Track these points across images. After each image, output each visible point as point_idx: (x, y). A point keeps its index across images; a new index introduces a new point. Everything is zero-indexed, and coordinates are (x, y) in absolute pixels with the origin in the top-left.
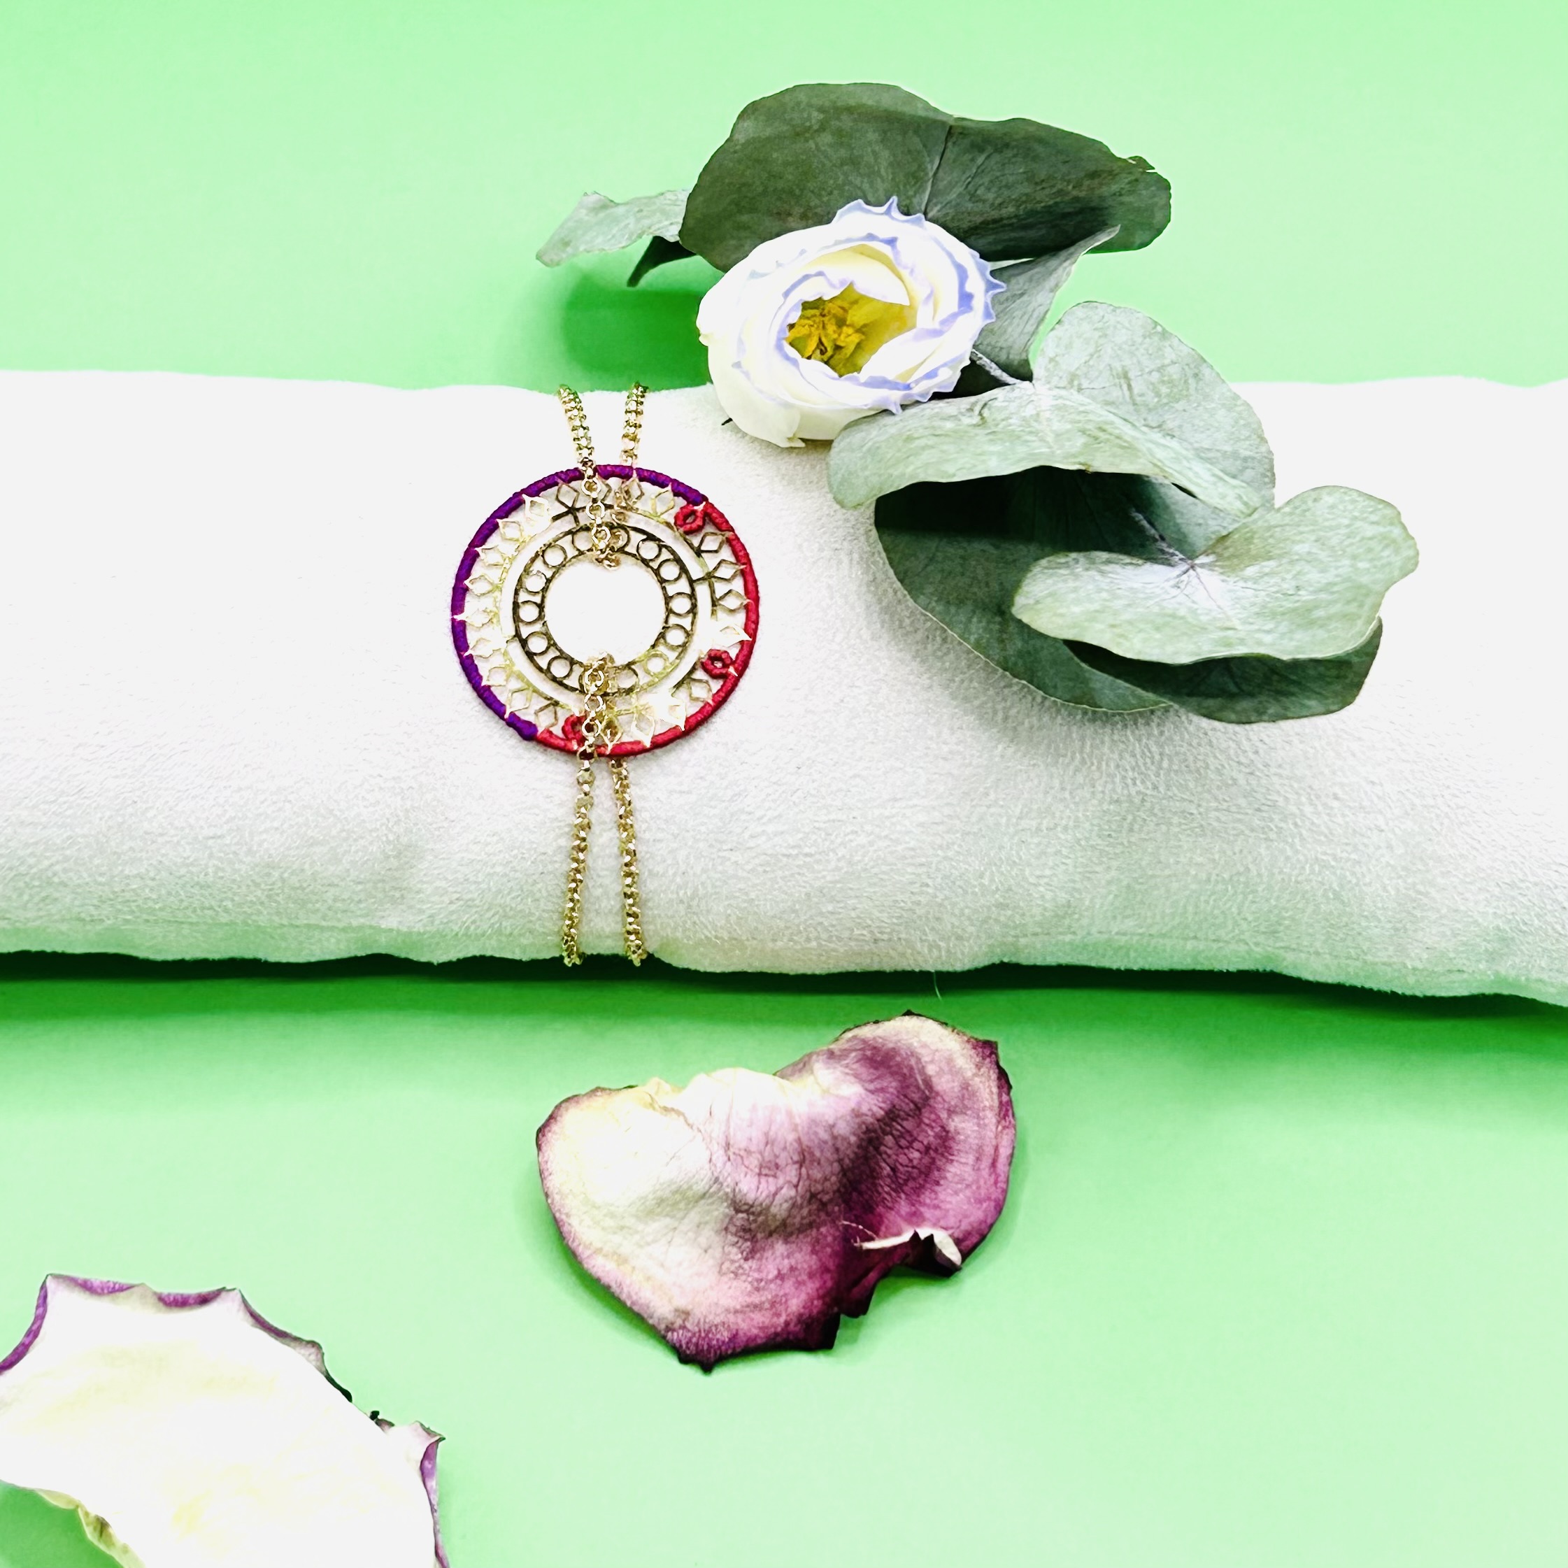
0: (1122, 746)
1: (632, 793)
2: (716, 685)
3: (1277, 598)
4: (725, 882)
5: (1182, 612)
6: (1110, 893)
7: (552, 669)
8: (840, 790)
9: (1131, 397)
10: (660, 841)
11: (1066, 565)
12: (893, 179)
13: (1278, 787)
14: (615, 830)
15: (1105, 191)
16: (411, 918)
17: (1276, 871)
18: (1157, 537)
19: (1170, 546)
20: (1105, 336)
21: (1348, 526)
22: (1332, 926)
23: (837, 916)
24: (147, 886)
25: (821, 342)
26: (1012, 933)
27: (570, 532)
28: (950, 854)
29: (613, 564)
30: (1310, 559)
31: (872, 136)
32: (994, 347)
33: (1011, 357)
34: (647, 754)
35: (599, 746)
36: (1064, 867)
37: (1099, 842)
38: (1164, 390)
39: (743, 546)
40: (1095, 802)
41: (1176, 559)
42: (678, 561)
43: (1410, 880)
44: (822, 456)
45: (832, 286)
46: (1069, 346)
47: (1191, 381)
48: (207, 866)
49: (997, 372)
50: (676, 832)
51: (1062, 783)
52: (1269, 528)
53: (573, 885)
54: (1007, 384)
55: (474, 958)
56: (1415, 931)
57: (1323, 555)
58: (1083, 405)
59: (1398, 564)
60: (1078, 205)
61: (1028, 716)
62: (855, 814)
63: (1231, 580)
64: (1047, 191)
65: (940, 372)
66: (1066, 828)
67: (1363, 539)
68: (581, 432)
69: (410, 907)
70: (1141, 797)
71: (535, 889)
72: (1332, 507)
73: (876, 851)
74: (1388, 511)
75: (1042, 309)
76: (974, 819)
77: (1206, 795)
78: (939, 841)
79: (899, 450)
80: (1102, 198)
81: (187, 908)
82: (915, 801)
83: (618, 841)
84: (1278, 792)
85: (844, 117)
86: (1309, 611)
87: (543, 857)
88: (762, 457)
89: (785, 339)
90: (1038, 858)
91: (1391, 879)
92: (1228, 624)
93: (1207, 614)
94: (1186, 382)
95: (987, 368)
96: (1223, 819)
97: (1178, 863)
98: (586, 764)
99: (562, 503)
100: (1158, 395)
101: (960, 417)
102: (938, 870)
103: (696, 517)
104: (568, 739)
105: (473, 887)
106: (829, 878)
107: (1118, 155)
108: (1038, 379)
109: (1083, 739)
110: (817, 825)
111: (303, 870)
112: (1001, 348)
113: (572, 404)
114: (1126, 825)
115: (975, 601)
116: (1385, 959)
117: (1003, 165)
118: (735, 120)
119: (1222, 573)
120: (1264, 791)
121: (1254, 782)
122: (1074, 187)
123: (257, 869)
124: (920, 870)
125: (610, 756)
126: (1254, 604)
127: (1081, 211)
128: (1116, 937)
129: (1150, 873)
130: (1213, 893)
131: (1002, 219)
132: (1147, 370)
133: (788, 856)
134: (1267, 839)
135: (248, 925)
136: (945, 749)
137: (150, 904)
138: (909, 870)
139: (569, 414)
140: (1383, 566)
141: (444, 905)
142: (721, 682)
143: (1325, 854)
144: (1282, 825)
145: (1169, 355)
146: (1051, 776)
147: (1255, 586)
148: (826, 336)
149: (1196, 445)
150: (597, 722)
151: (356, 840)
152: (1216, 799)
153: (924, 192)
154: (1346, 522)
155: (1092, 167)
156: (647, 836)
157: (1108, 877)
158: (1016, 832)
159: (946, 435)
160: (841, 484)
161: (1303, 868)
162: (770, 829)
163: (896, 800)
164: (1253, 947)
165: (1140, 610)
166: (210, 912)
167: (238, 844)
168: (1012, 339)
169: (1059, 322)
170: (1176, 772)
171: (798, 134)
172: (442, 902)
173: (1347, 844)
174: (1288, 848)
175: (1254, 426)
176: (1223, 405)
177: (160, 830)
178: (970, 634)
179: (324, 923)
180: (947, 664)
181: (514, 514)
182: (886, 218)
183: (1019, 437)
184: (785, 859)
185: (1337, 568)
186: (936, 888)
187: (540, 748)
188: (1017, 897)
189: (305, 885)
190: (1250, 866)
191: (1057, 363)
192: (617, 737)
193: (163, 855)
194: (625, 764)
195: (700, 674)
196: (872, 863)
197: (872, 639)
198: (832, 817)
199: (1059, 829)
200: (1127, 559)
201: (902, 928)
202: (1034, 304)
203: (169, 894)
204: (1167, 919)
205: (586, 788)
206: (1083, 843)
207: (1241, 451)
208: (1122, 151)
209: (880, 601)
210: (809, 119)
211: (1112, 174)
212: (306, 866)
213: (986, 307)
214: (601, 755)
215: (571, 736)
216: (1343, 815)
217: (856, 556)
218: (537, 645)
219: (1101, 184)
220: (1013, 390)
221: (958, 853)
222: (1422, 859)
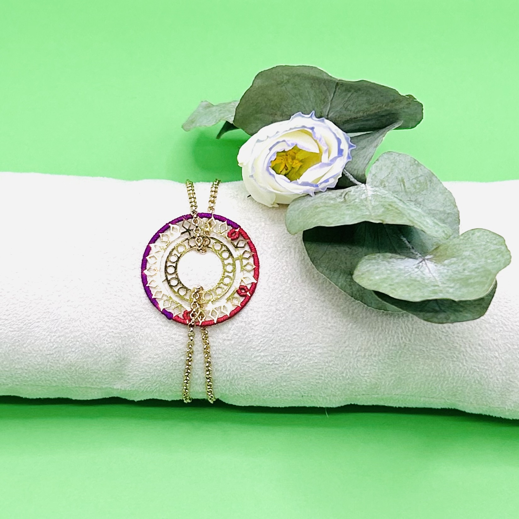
0: (397, 325)
1: (210, 340)
2: (242, 299)
3: (456, 274)
4: (245, 374)
5: (419, 279)
6: (392, 380)
7: (180, 292)
8: (289, 340)
9: (405, 189)
10: (220, 358)
11: (375, 259)
12: (315, 102)
13: (457, 341)
14: (203, 354)
15: (397, 107)
16: (125, 385)
17: (456, 373)
18: (411, 247)
19: (415, 251)
20: (395, 165)
21: (485, 245)
22: (477, 393)
23: (287, 387)
24: (24, 372)
25: (286, 166)
26: (355, 394)
27: (187, 239)
28: (331, 365)
29: (204, 251)
30: (469, 258)
31: (308, 85)
32: (352, 169)
33: (359, 173)
34: (215, 325)
35: (197, 322)
36: (374, 370)
37: (388, 361)
38: (418, 186)
39: (253, 245)
40: (386, 346)
41: (417, 256)
42: (229, 250)
43: (507, 377)
44: (285, 210)
45: (289, 145)
46: (381, 169)
47: (428, 183)
48: (47, 365)
49: (352, 179)
50: (226, 355)
51: (374, 338)
52: (454, 245)
53: (187, 374)
54: (356, 185)
55: (150, 400)
56: (509, 395)
57: (474, 256)
58: (384, 194)
59: (503, 261)
60: (388, 112)
61: (361, 313)
62: (295, 349)
63: (439, 265)
64: (375, 107)
65: (330, 180)
66: (375, 356)
67: (490, 251)
68: (193, 200)
69: (125, 381)
70: (404, 344)
71: (172, 375)
72: (479, 237)
73: (302, 363)
74: (501, 239)
75: (371, 155)
76: (340, 352)
77: (430, 344)
78: (326, 360)
79: (312, 212)
80: (396, 110)
81: (39, 380)
82: (317, 345)
83: (204, 358)
84: (457, 343)
85: (297, 77)
86: (467, 279)
87: (175, 363)
88: (262, 210)
89: (270, 167)
90: (364, 366)
91: (500, 376)
92: (436, 284)
93: (428, 279)
94: (426, 183)
95: (349, 178)
96: (436, 352)
97: (418, 369)
98: (192, 329)
99: (185, 228)
100: (415, 188)
101: (336, 198)
102: (326, 371)
103: (236, 234)
104: (185, 319)
105: (148, 374)
106: (284, 373)
107: (402, 94)
108: (368, 183)
109: (382, 322)
110: (280, 353)
111: (83, 367)
112: (355, 170)
113: (190, 188)
114: (398, 355)
115: (341, 270)
116: (497, 406)
117: (358, 97)
118: (254, 79)
119: (435, 263)
120: (452, 342)
121: (448, 339)
122: (385, 106)
123: (66, 366)
124: (319, 371)
125: (201, 326)
126: (446, 276)
127: (388, 114)
128: (395, 396)
129: (407, 372)
130: (431, 380)
131: (357, 118)
132: (411, 179)
133: (269, 364)
134: (453, 361)
135: (63, 386)
136: (329, 325)
137: (26, 379)
138: (315, 370)
139: (189, 192)
140: (497, 262)
141: (137, 381)
142: (244, 298)
143: (475, 366)
144: (459, 355)
145: (420, 173)
146: (370, 336)
147: (448, 268)
148: (288, 163)
149: (429, 208)
150: (196, 313)
151: (104, 356)
152: (434, 346)
153: (327, 107)
154: (484, 243)
155: (392, 98)
156: (215, 356)
157: (391, 374)
158: (356, 357)
159: (330, 206)
160: (290, 224)
161: (466, 371)
162: (262, 354)
163: (310, 344)
164: (447, 400)
165: (402, 278)
166: (49, 382)
167: (59, 357)
168: (358, 167)
169: (378, 160)
170: (418, 335)
171: (278, 84)
172: (137, 379)
173: (484, 363)
174: (461, 364)
175: (452, 201)
176: (440, 193)
177: (29, 352)
178: (339, 283)
179: (92, 387)
180: (331, 292)
181: (166, 231)
182: (310, 119)
183: (358, 208)
184: (267, 366)
185: (480, 262)
186: (325, 377)
187: (175, 322)
188: (356, 381)
189: (84, 373)
190: (446, 371)
191: (376, 177)
192: (204, 318)
193: (30, 361)
194: (207, 329)
195: (236, 295)
196: (301, 368)
197: (302, 282)
198: (286, 350)
199: (373, 356)
200: (398, 256)
201: (312, 392)
202: (368, 153)
203: (33, 375)
204: (414, 390)
205: (191, 338)
206: (382, 361)
207: (447, 210)
208: (403, 93)
209: (306, 268)
210: (283, 78)
211: (400, 102)
212: (85, 366)
213: (348, 154)
214: (197, 325)
215: (186, 318)
216: (482, 352)
217: (297, 250)
218: (174, 283)
219: (396, 105)
220: (357, 188)
221: (334, 364)
222: (512, 369)
